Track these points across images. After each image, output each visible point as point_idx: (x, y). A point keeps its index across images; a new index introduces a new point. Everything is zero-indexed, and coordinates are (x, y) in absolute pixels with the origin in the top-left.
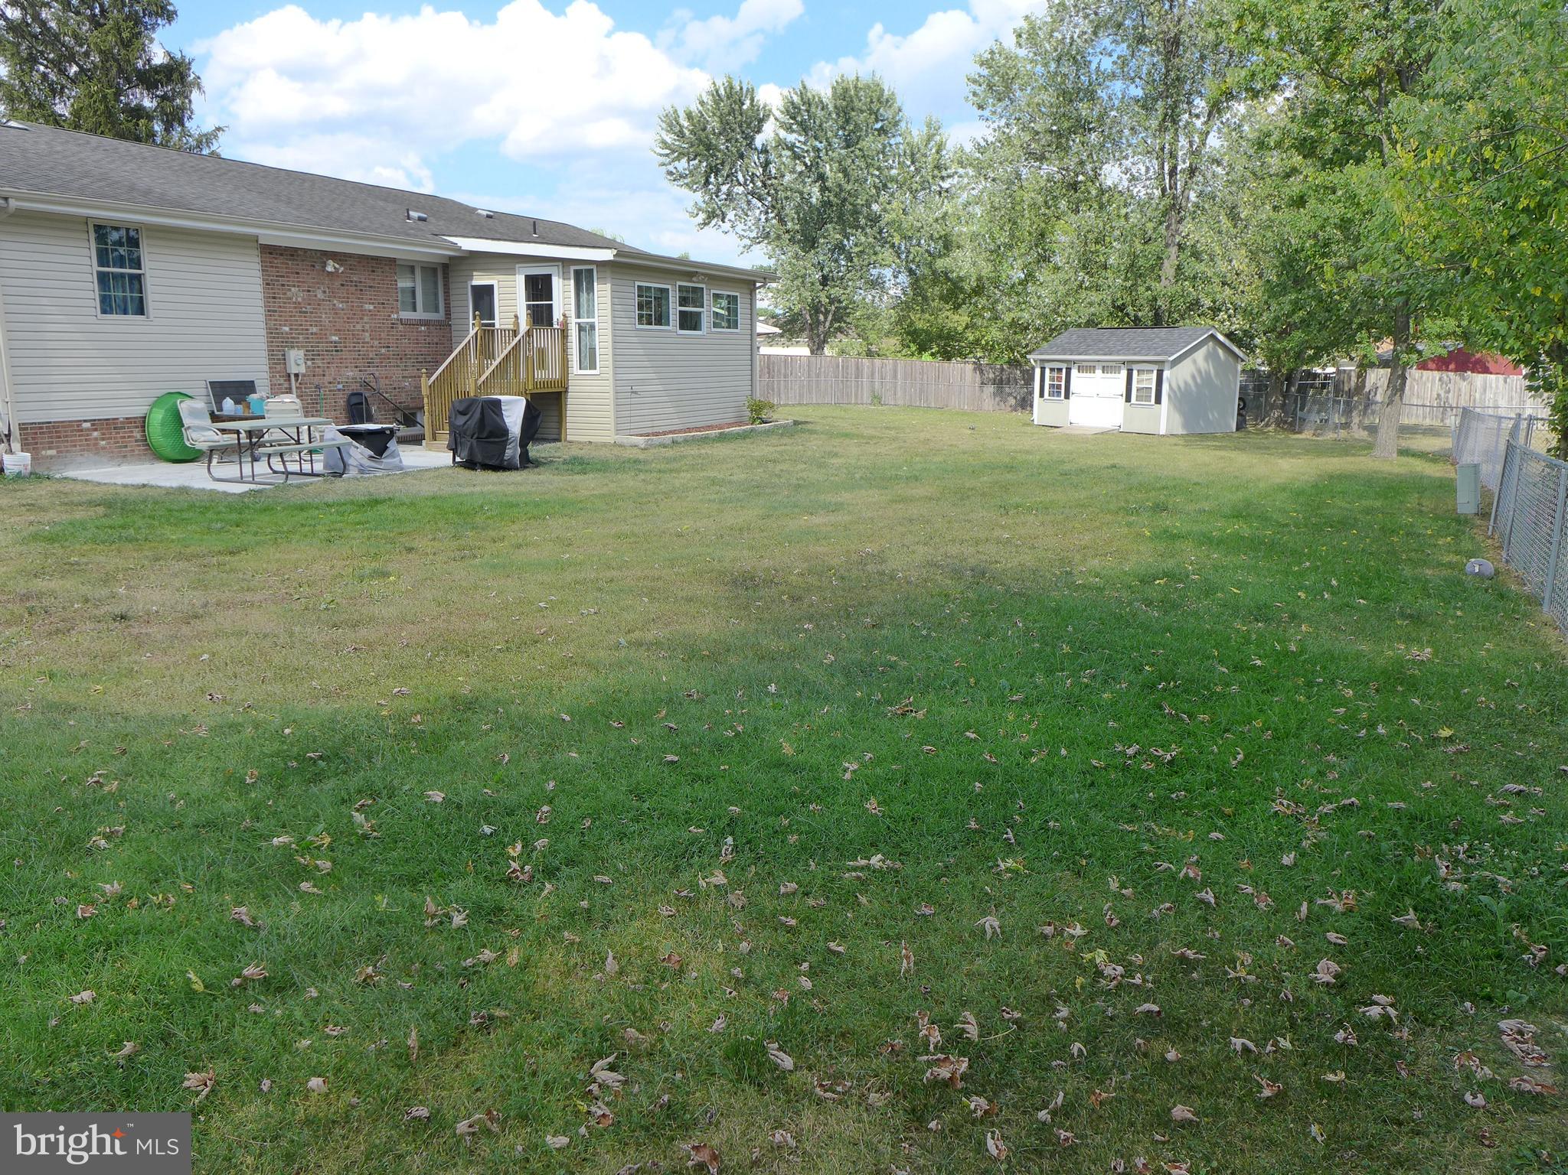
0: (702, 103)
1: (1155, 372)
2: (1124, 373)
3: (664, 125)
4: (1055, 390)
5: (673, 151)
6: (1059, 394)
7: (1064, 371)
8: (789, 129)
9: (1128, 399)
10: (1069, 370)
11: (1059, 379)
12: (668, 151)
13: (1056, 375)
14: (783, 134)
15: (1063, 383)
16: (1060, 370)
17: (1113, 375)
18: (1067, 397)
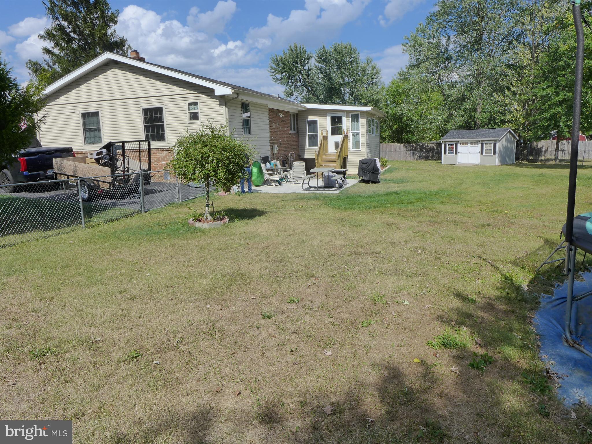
0: (284, 53)
1: (493, 144)
2: (480, 145)
3: (272, 61)
4: (451, 152)
5: (275, 71)
6: (453, 153)
7: (455, 145)
8: (319, 62)
9: (482, 153)
10: (456, 145)
11: (453, 148)
12: (274, 71)
13: (451, 146)
14: (317, 64)
15: (454, 149)
16: (453, 145)
17: (475, 146)
18: (456, 153)
